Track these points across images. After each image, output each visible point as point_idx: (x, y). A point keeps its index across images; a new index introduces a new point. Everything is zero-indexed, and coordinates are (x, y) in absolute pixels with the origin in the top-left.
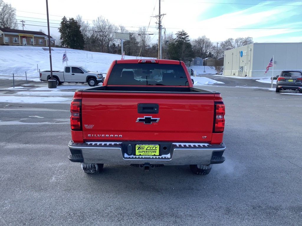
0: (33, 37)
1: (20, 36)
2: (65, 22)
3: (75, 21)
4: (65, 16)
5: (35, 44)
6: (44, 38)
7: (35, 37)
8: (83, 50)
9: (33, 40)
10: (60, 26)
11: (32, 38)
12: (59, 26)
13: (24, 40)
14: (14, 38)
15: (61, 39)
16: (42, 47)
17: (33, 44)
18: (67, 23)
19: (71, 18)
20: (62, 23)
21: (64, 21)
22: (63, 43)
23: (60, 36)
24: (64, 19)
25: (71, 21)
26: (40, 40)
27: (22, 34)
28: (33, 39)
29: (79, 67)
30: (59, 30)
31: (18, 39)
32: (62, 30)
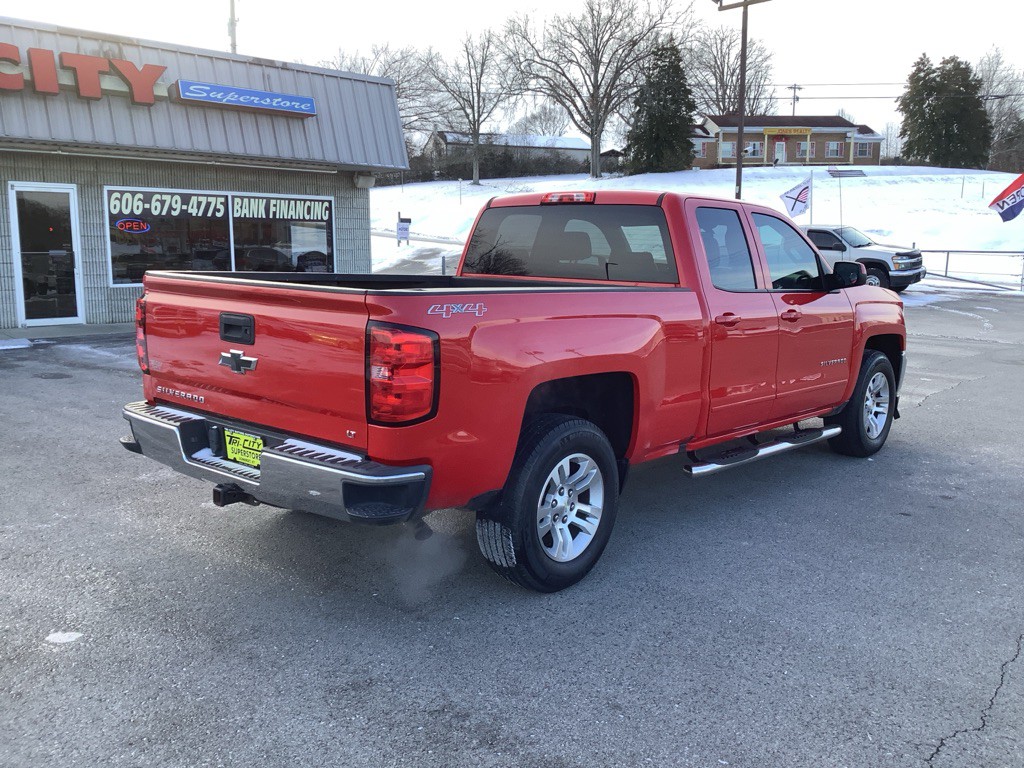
0: (809, 137)
1: (769, 136)
2: (922, 74)
3: (963, 66)
4: (924, 54)
5: (814, 156)
6: (844, 136)
7: (814, 136)
8: (980, 168)
9: (807, 145)
10: (907, 90)
11: (804, 138)
12: (902, 90)
13: (780, 146)
14: (752, 143)
15: (903, 133)
16: (827, 168)
17: (804, 160)
18: (932, 76)
19: (947, 58)
20: (914, 79)
21: (919, 70)
22: (908, 150)
23: (901, 126)
24: (922, 64)
25: (949, 66)
26: (833, 145)
27: (775, 130)
28: (809, 143)
30: (899, 103)
31: (762, 145)
32: (911, 102)
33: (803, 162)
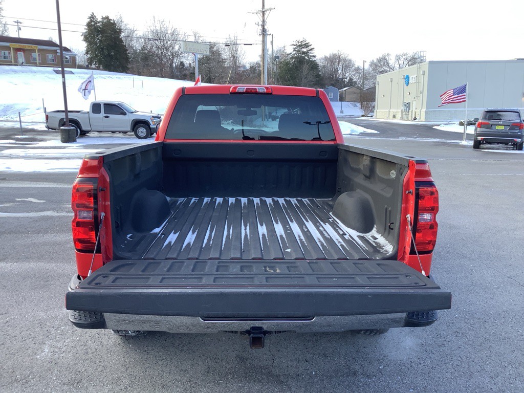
0: (37, 51)
1: (14, 49)
2: (93, 23)
3: (112, 21)
4: (93, 13)
5: (41, 62)
6: (55, 52)
7: (39, 50)
8: (127, 73)
9: (36, 55)
10: (85, 31)
11: (34, 51)
12: (83, 29)
13: (21, 55)
14: (3, 52)
15: (87, 53)
16: (52, 68)
17: (36, 63)
18: (98, 24)
19: (104, 16)
20: (89, 25)
21: (91, 21)
22: (90, 61)
23: (85, 49)
24: (92, 17)
25: (105, 21)
26: (50, 56)
27: (17, 45)
28: (37, 54)
29: (118, 103)
30: (83, 37)
31: (10, 53)
32: (89, 37)
33: (35, 64)
